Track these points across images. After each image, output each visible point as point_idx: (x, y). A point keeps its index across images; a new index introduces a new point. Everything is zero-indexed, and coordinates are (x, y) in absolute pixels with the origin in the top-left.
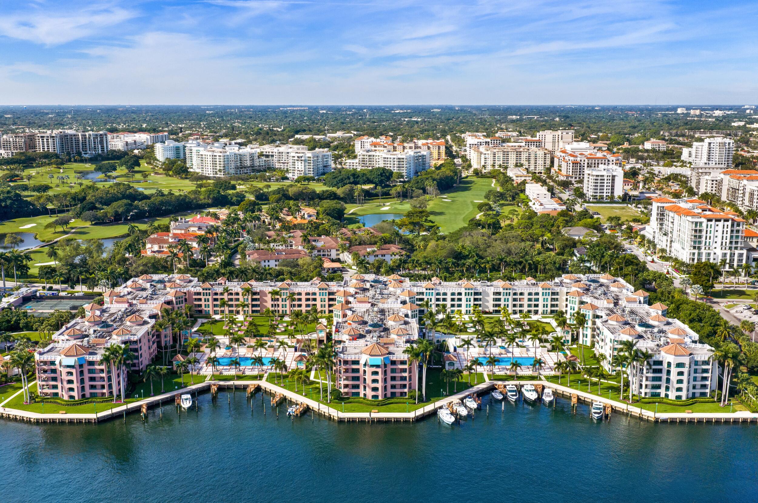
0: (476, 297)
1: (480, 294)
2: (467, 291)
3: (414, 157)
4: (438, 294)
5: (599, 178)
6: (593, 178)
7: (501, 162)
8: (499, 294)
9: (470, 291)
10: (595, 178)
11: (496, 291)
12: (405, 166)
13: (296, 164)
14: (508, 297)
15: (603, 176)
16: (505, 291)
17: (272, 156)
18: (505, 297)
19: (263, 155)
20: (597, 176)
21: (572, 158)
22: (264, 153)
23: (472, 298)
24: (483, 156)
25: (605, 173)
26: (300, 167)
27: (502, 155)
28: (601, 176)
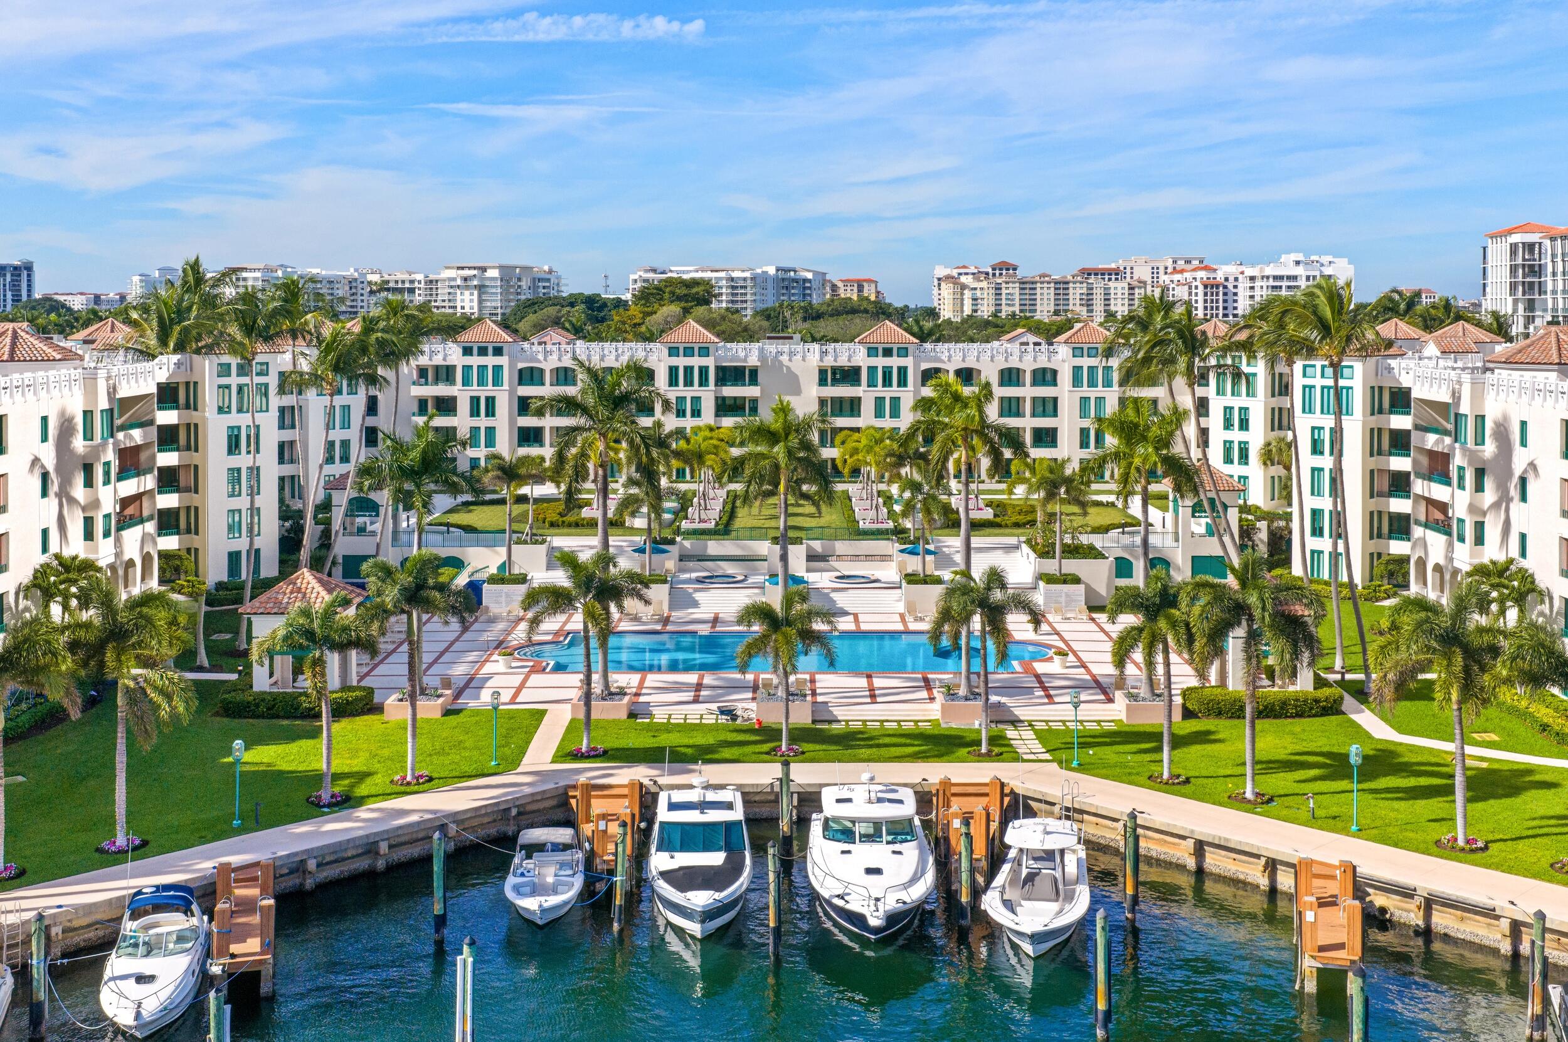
0: (729, 391)
1: (753, 376)
2: (681, 362)
3: (776, 279)
4: (530, 376)
5: (1284, 284)
6: (1264, 284)
7: (1017, 309)
8: (850, 375)
9: (696, 362)
10: (1271, 282)
11: (829, 361)
12: (749, 297)
13: (459, 297)
14: (894, 390)
15: (1295, 278)
16: (880, 362)
17: (411, 291)
18: (880, 390)
19: (388, 290)
20: (1276, 278)
21: (1202, 274)
22: (391, 285)
23: (708, 397)
24: (967, 294)
25: (1300, 271)
26: (467, 305)
27: (1017, 291)
28: (1289, 278)
